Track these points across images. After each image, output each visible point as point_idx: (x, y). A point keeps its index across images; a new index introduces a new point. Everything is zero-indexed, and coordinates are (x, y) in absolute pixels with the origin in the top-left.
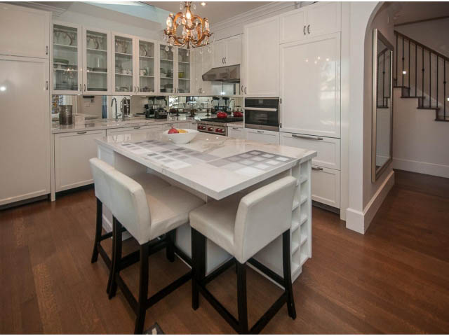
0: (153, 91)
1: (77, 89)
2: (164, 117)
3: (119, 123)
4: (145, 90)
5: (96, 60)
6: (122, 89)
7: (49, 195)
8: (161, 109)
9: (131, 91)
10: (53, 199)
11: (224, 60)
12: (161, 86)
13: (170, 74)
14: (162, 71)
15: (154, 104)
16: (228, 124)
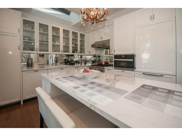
0: (69, 52)
1: (34, 50)
2: (74, 64)
3: (54, 67)
4: (65, 52)
5: (43, 38)
6: (55, 51)
7: (20, 101)
8: (72, 60)
9: (59, 52)
10: (22, 103)
11: (101, 38)
12: (72, 50)
13: (76, 45)
14: (73, 43)
15: (69, 58)
16: (105, 67)
